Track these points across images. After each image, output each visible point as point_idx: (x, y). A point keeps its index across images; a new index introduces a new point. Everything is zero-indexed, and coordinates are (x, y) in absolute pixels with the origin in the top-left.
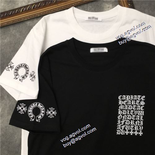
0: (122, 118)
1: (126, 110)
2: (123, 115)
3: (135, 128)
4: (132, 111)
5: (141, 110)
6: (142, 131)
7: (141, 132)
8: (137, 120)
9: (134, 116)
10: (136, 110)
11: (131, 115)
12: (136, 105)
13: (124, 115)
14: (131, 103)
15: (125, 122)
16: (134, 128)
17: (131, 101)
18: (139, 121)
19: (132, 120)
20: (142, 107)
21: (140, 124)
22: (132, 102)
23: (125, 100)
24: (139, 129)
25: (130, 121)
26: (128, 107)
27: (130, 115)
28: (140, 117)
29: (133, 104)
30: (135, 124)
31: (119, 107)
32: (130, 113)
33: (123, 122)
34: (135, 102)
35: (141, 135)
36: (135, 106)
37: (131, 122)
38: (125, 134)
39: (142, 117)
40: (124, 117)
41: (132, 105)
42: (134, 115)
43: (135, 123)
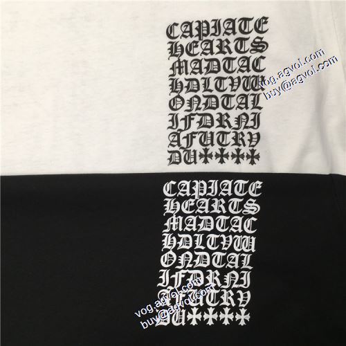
0: (177, 263)
1: (192, 233)
2: (179, 252)
3: (224, 298)
4: (213, 236)
5: (244, 233)
6: (249, 309)
7: (243, 311)
8: (229, 270)
9: (219, 254)
10: (227, 234)
11: (211, 252)
12: (228, 214)
13: (185, 250)
14: (211, 208)
15: (188, 275)
16: (218, 297)
17: (211, 202)
18: (238, 270)
19: (214, 269)
20: (249, 221)
21: (240, 282)
22: (215, 206)
23: (186, 198)
24: (237, 302)
25: (206, 274)
26: (199, 221)
27: (207, 250)
28: (241, 258)
29: (216, 211)
30: (223, 283)
31: (167, 224)
32: (204, 243)
33: (178, 276)
34: (226, 206)
35: (242, 323)
36: (223, 218)
37: (210, 278)
38: (188, 322)
39: (247, 259)
40: (182, 258)
41: (215, 215)
42: (219, 250)
43: (222, 279)
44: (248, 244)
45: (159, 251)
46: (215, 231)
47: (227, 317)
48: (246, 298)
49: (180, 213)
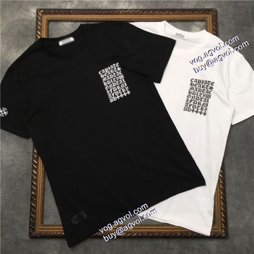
44: (122, 77)
45: (104, 87)
46: (114, 77)
47: (125, 94)
48: (127, 88)
49: (105, 77)
